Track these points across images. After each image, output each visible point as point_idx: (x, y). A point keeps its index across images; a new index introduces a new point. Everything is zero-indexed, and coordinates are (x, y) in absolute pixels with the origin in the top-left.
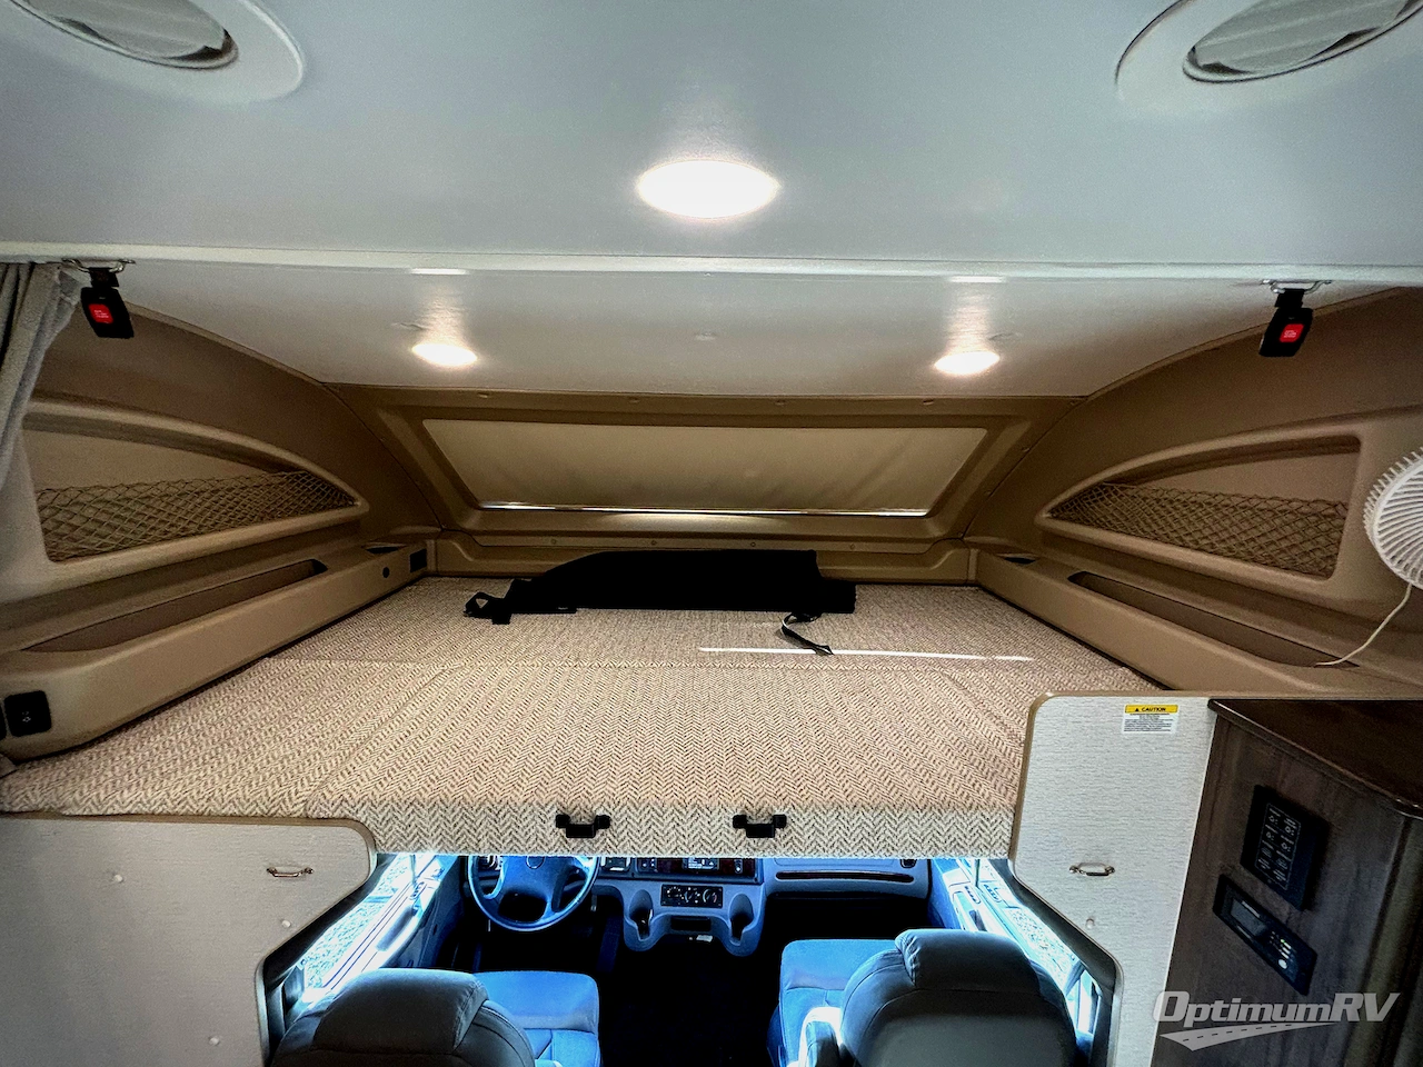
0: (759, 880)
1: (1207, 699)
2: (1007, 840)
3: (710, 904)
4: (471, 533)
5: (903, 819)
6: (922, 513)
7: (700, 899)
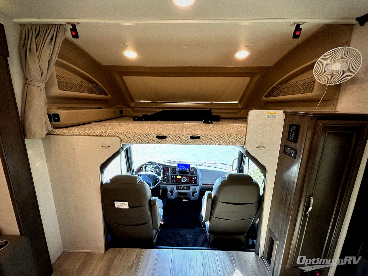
0: (198, 185)
1: (283, 111)
2: (244, 142)
3: (187, 190)
4: (132, 107)
5: (223, 137)
6: (237, 102)
7: (185, 189)
